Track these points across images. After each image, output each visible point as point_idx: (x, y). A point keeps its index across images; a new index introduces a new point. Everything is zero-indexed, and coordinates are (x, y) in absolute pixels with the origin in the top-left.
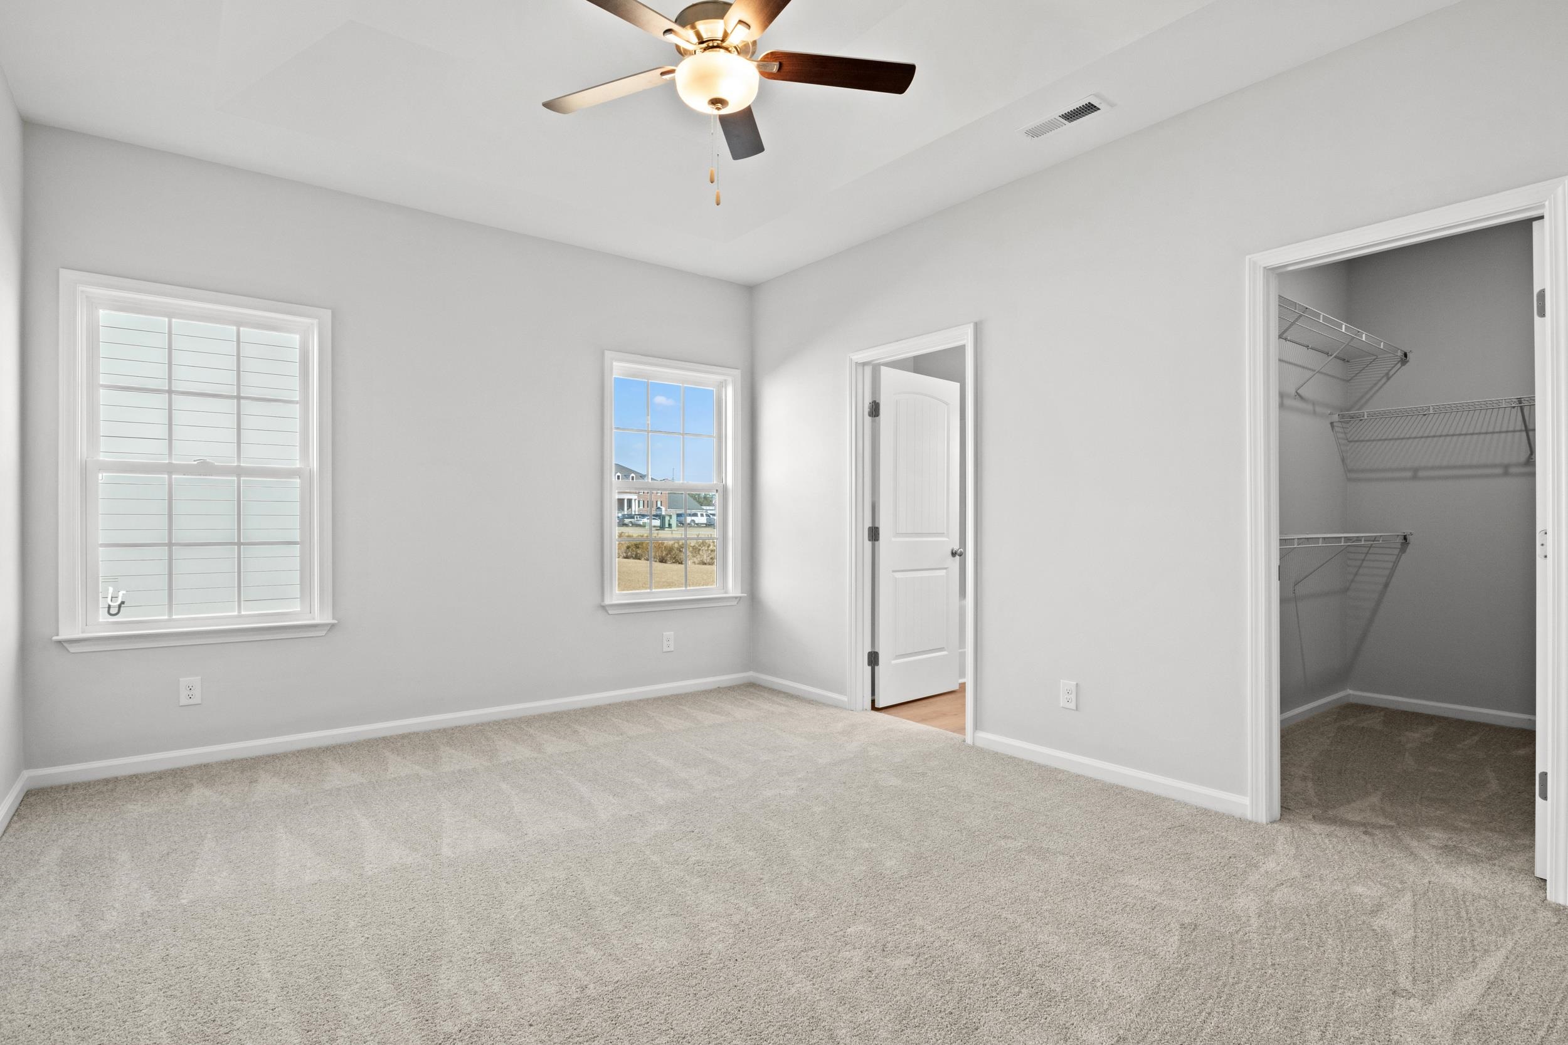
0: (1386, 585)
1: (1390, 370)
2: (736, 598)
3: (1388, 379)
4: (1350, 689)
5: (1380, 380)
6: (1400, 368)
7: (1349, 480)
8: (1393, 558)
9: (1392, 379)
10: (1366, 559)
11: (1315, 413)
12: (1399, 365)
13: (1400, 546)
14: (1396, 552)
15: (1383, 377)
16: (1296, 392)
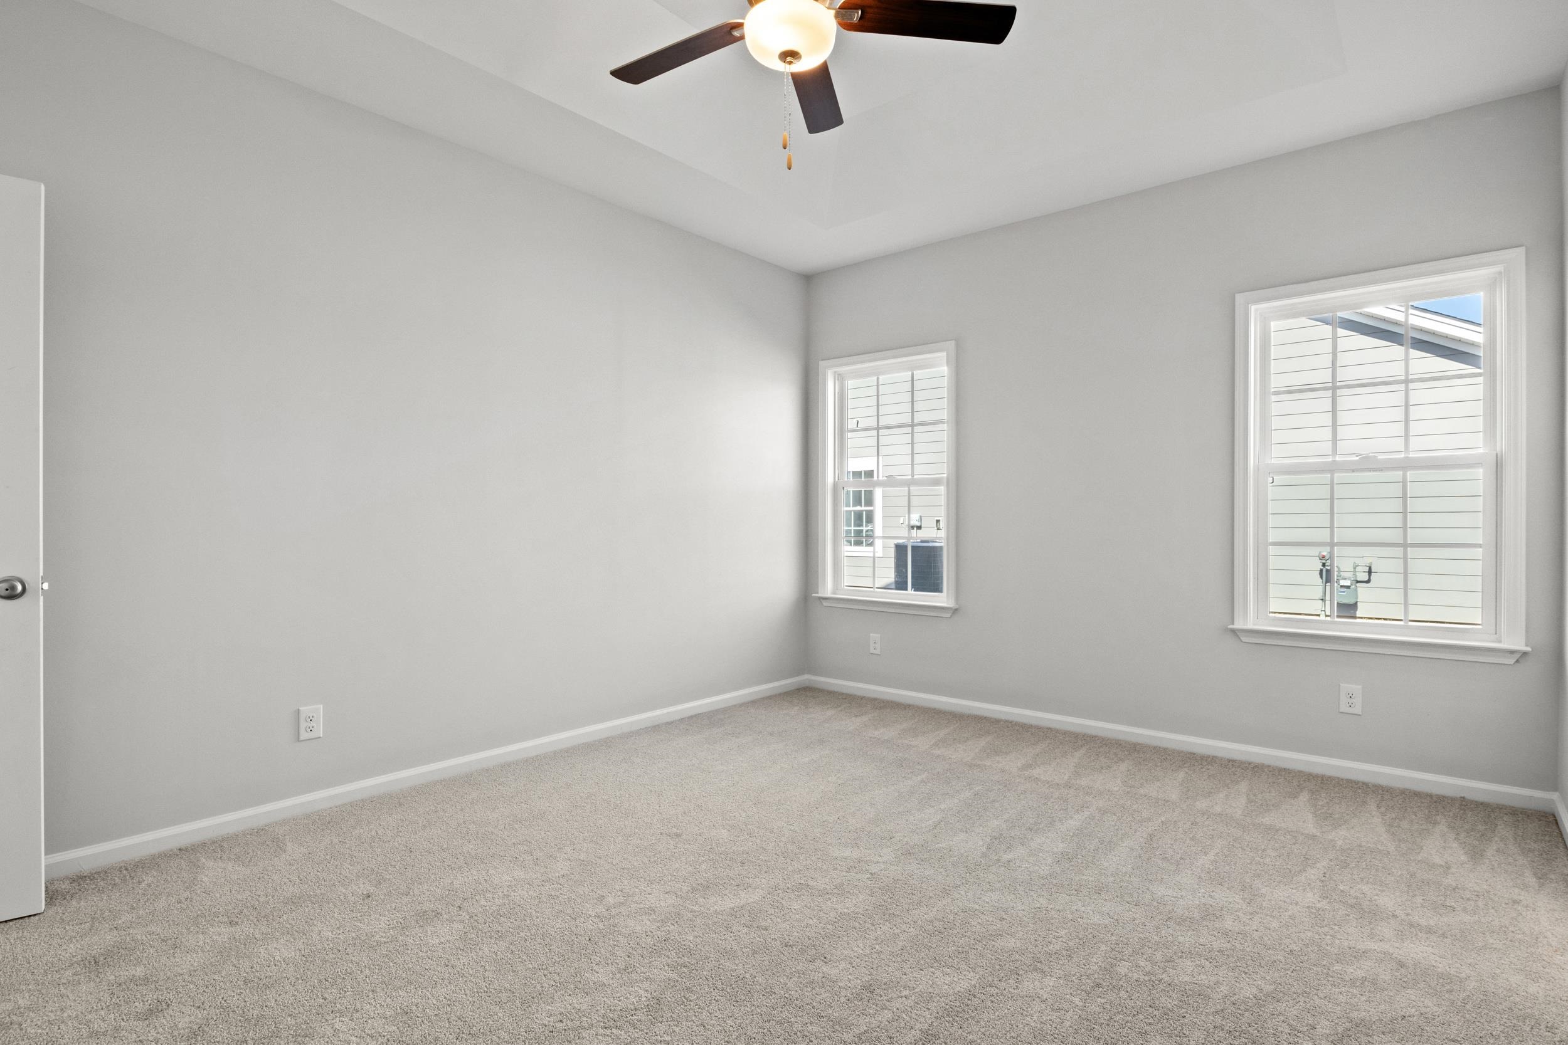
2: (1512, 652)
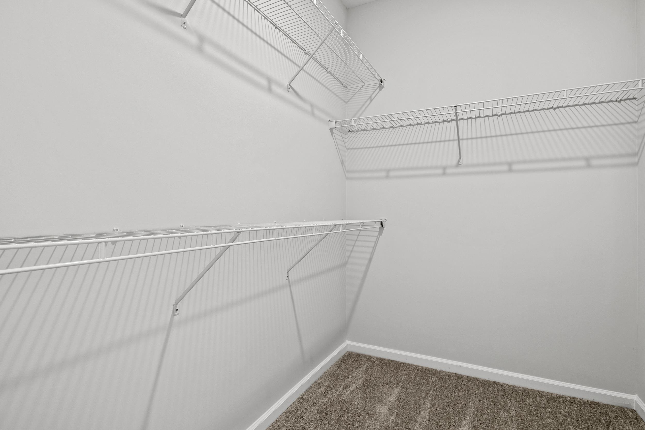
0: (370, 260)
1: (372, 94)
3: (371, 101)
4: (349, 340)
5: (366, 102)
6: (378, 92)
7: (347, 178)
8: (374, 239)
9: (374, 100)
10: (358, 239)
11: (313, 114)
12: (378, 90)
13: (378, 230)
14: (376, 234)
15: (368, 100)
16: (290, 85)
